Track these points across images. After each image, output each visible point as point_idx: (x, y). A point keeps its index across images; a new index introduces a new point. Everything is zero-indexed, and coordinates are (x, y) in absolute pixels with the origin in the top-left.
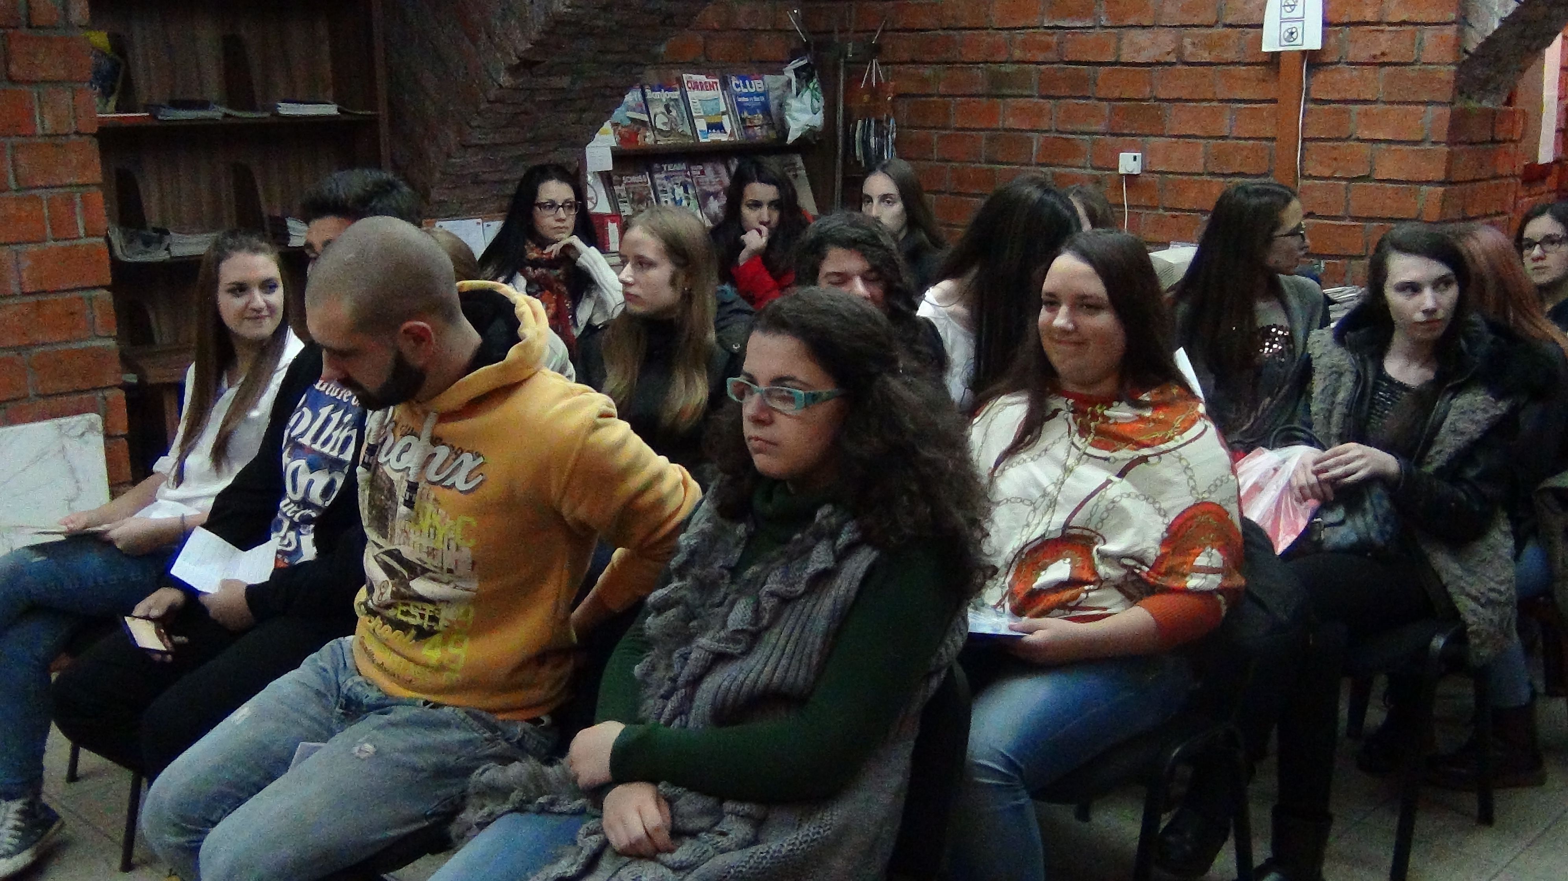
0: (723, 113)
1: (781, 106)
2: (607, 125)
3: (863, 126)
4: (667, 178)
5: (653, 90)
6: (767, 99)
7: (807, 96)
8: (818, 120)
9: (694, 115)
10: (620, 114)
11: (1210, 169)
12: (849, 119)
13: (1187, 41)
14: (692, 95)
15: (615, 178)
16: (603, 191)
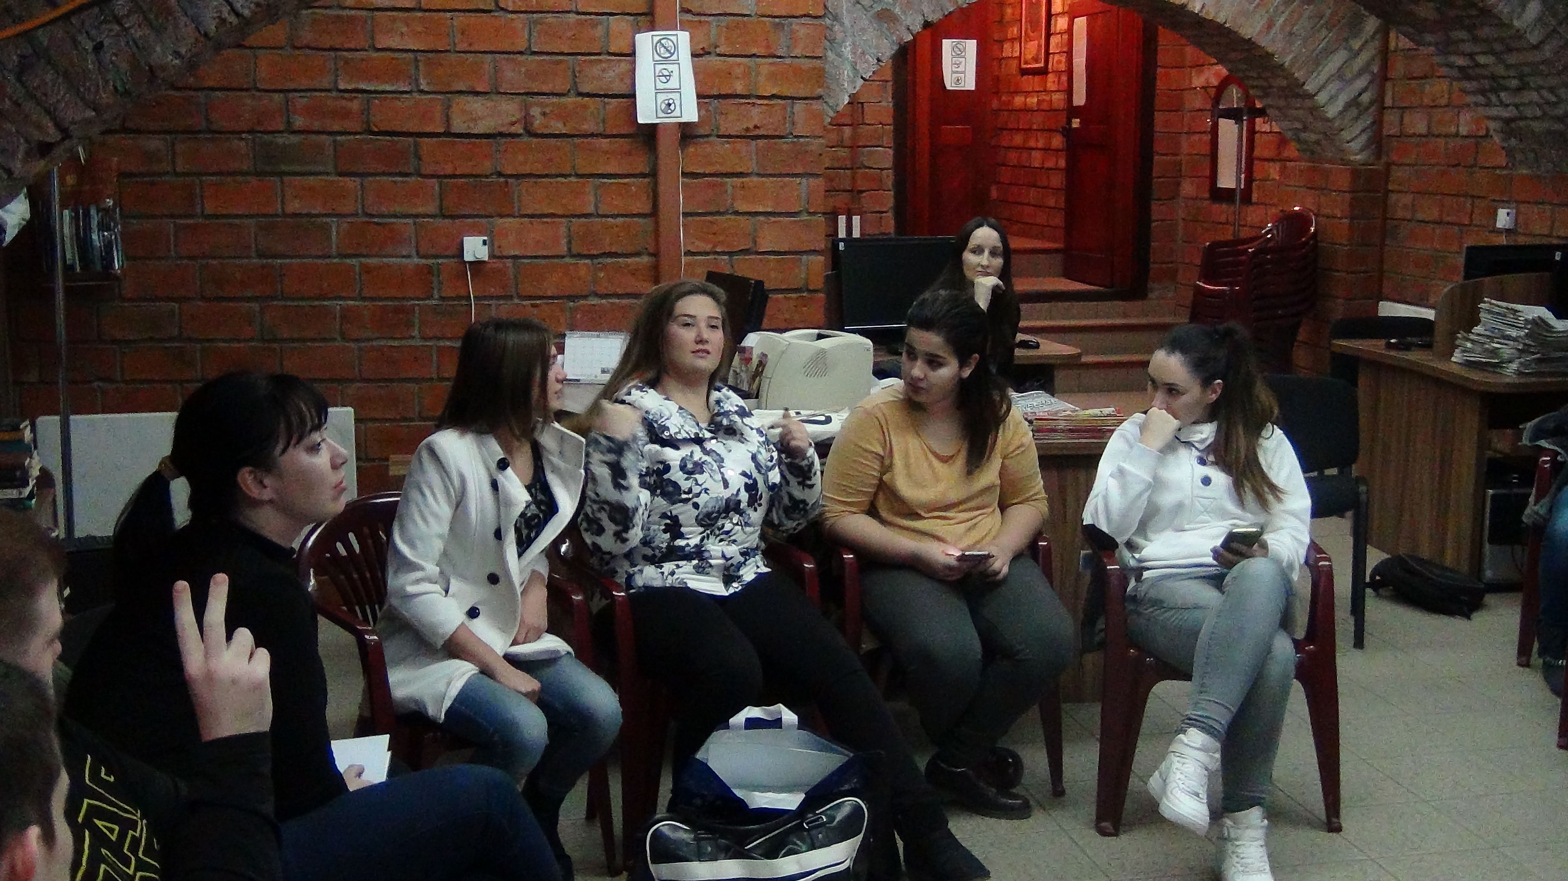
11: (575, 251)
13: (535, 111)
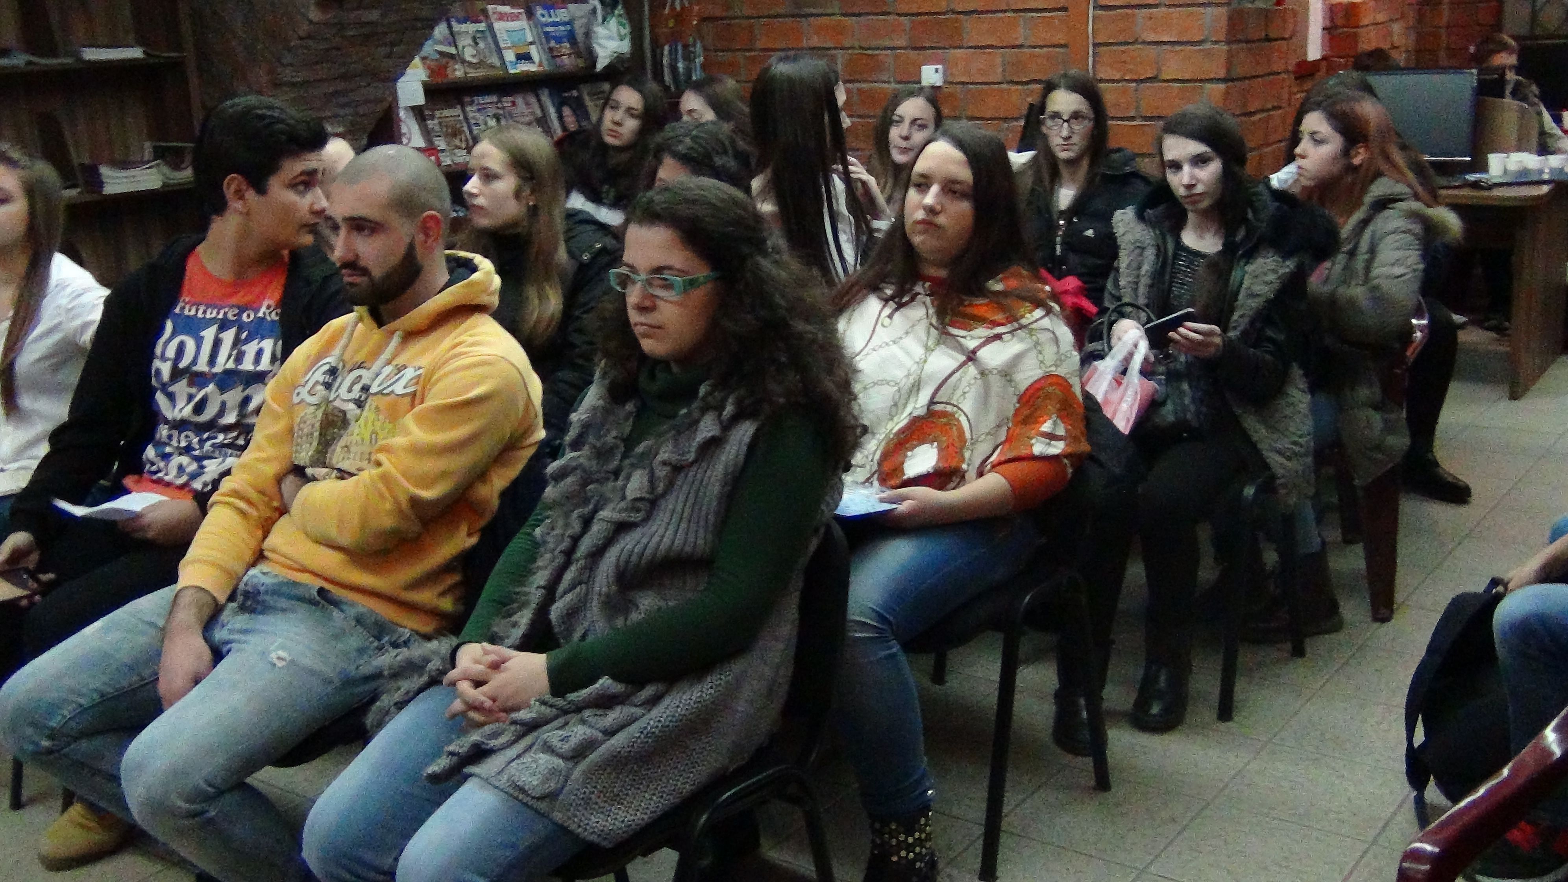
0: (531, 43)
1: (588, 34)
2: (417, 60)
3: (670, 51)
4: (479, 110)
5: (459, 22)
6: (572, 27)
7: (613, 23)
8: (625, 47)
9: (502, 45)
10: (429, 48)
11: (1009, 79)
12: (656, 46)
14: (498, 26)
15: (427, 112)
16: (417, 127)
